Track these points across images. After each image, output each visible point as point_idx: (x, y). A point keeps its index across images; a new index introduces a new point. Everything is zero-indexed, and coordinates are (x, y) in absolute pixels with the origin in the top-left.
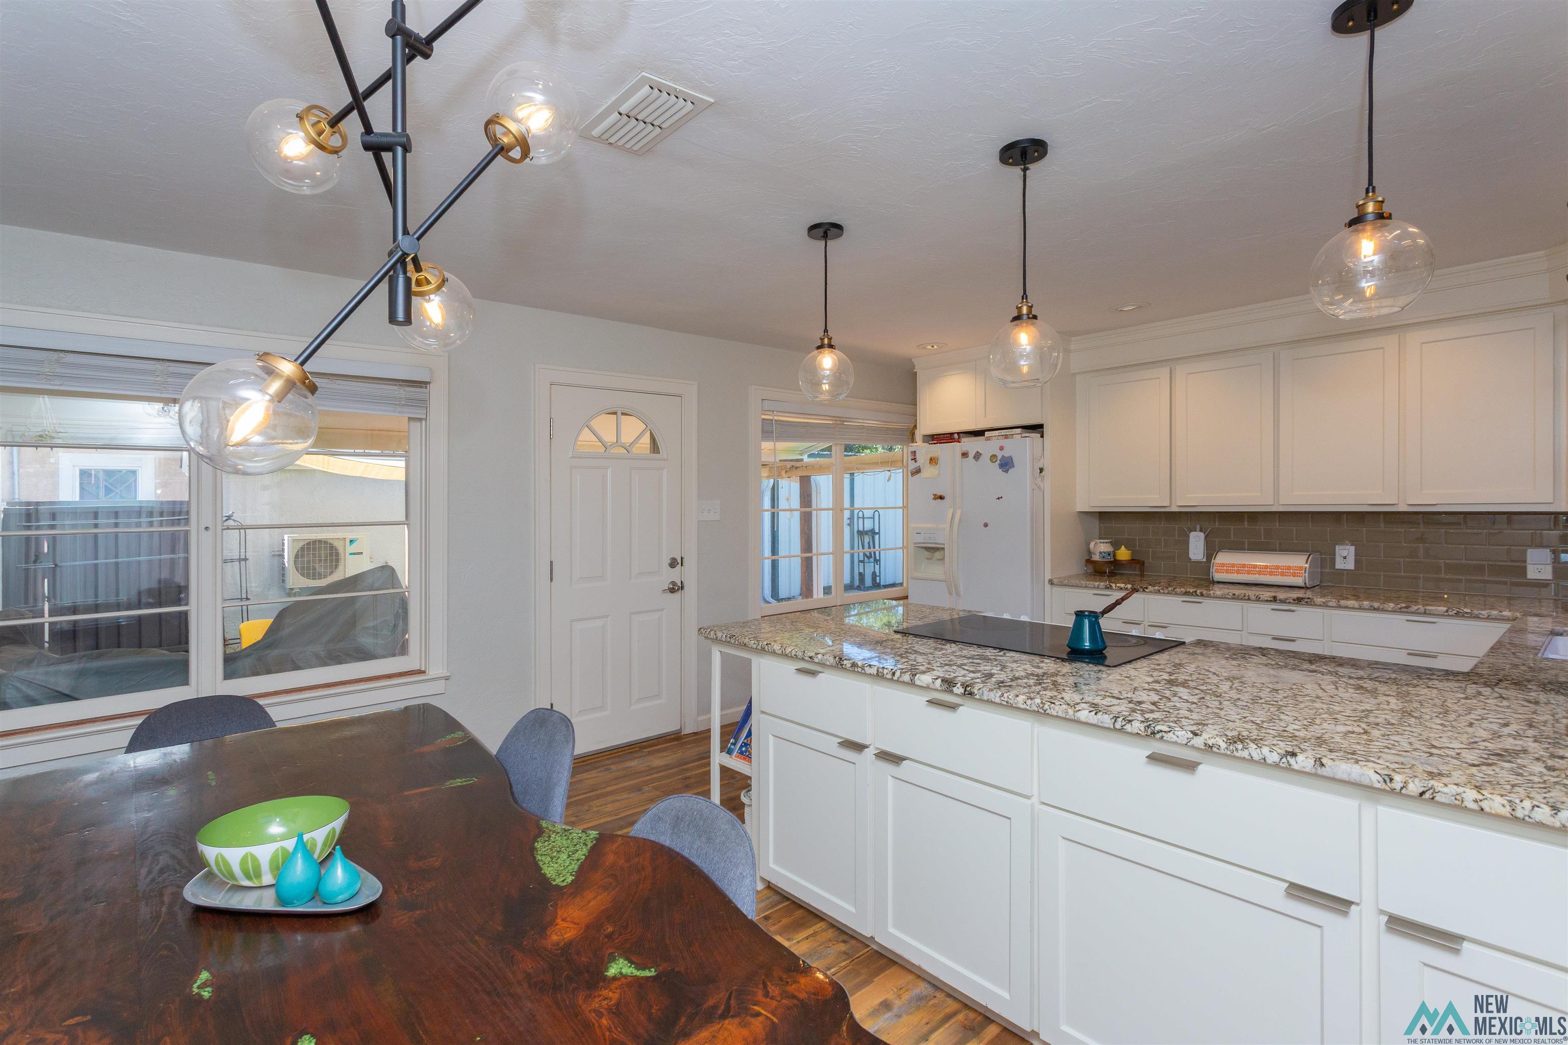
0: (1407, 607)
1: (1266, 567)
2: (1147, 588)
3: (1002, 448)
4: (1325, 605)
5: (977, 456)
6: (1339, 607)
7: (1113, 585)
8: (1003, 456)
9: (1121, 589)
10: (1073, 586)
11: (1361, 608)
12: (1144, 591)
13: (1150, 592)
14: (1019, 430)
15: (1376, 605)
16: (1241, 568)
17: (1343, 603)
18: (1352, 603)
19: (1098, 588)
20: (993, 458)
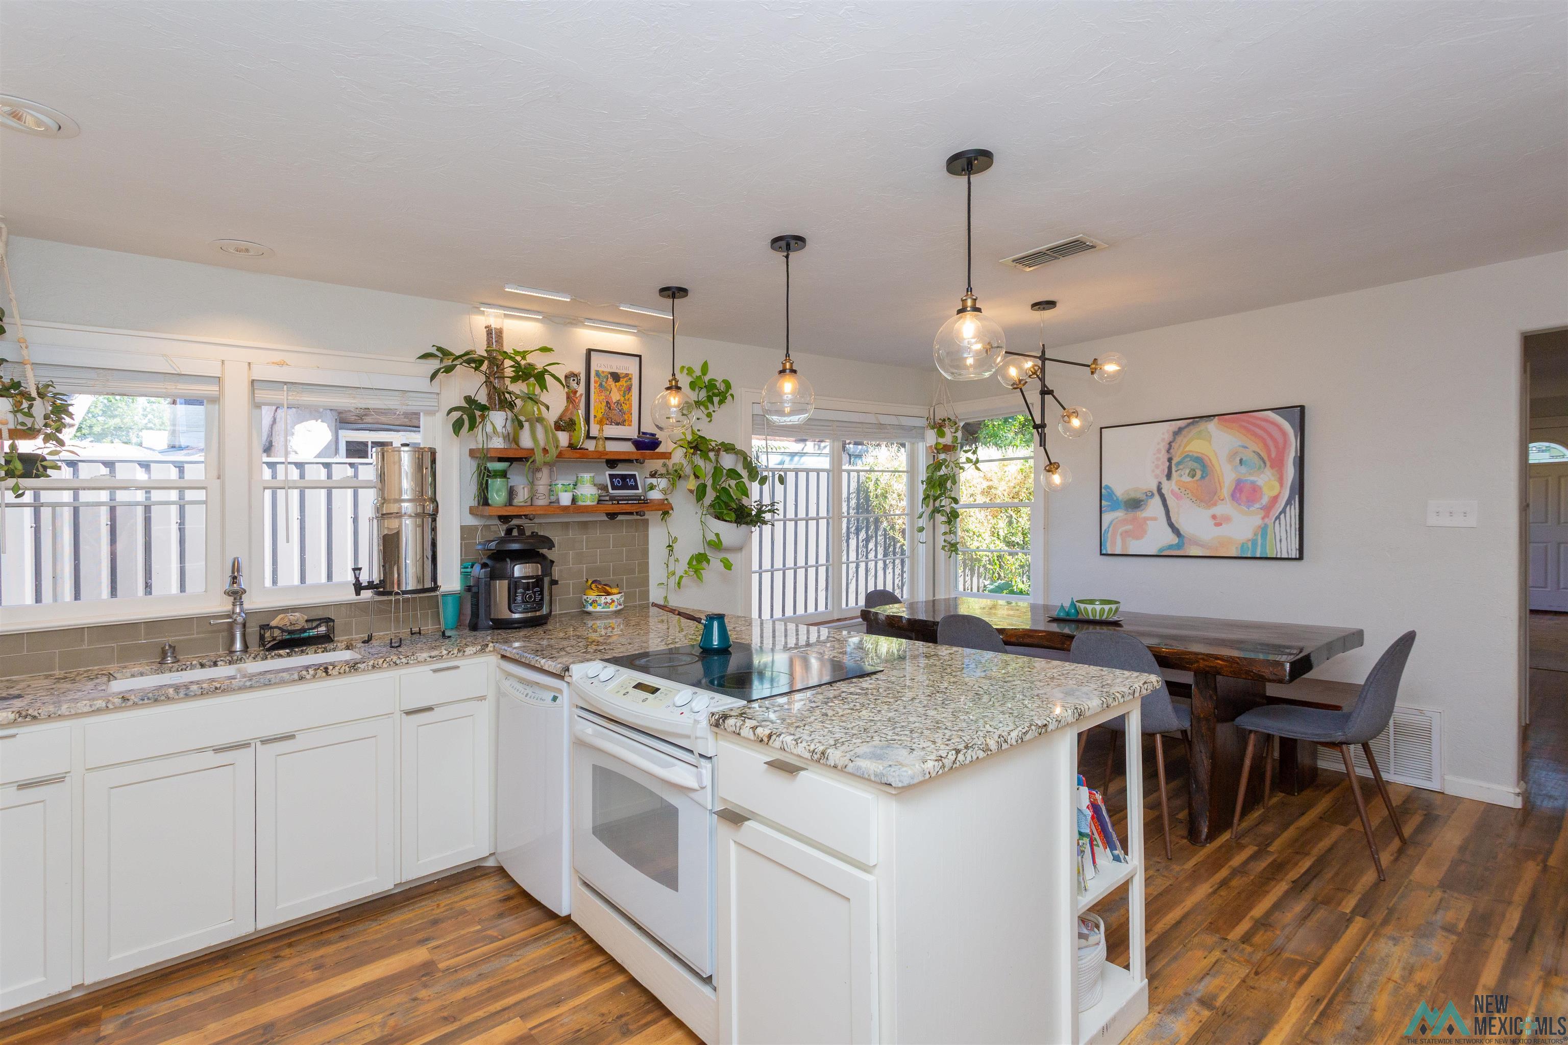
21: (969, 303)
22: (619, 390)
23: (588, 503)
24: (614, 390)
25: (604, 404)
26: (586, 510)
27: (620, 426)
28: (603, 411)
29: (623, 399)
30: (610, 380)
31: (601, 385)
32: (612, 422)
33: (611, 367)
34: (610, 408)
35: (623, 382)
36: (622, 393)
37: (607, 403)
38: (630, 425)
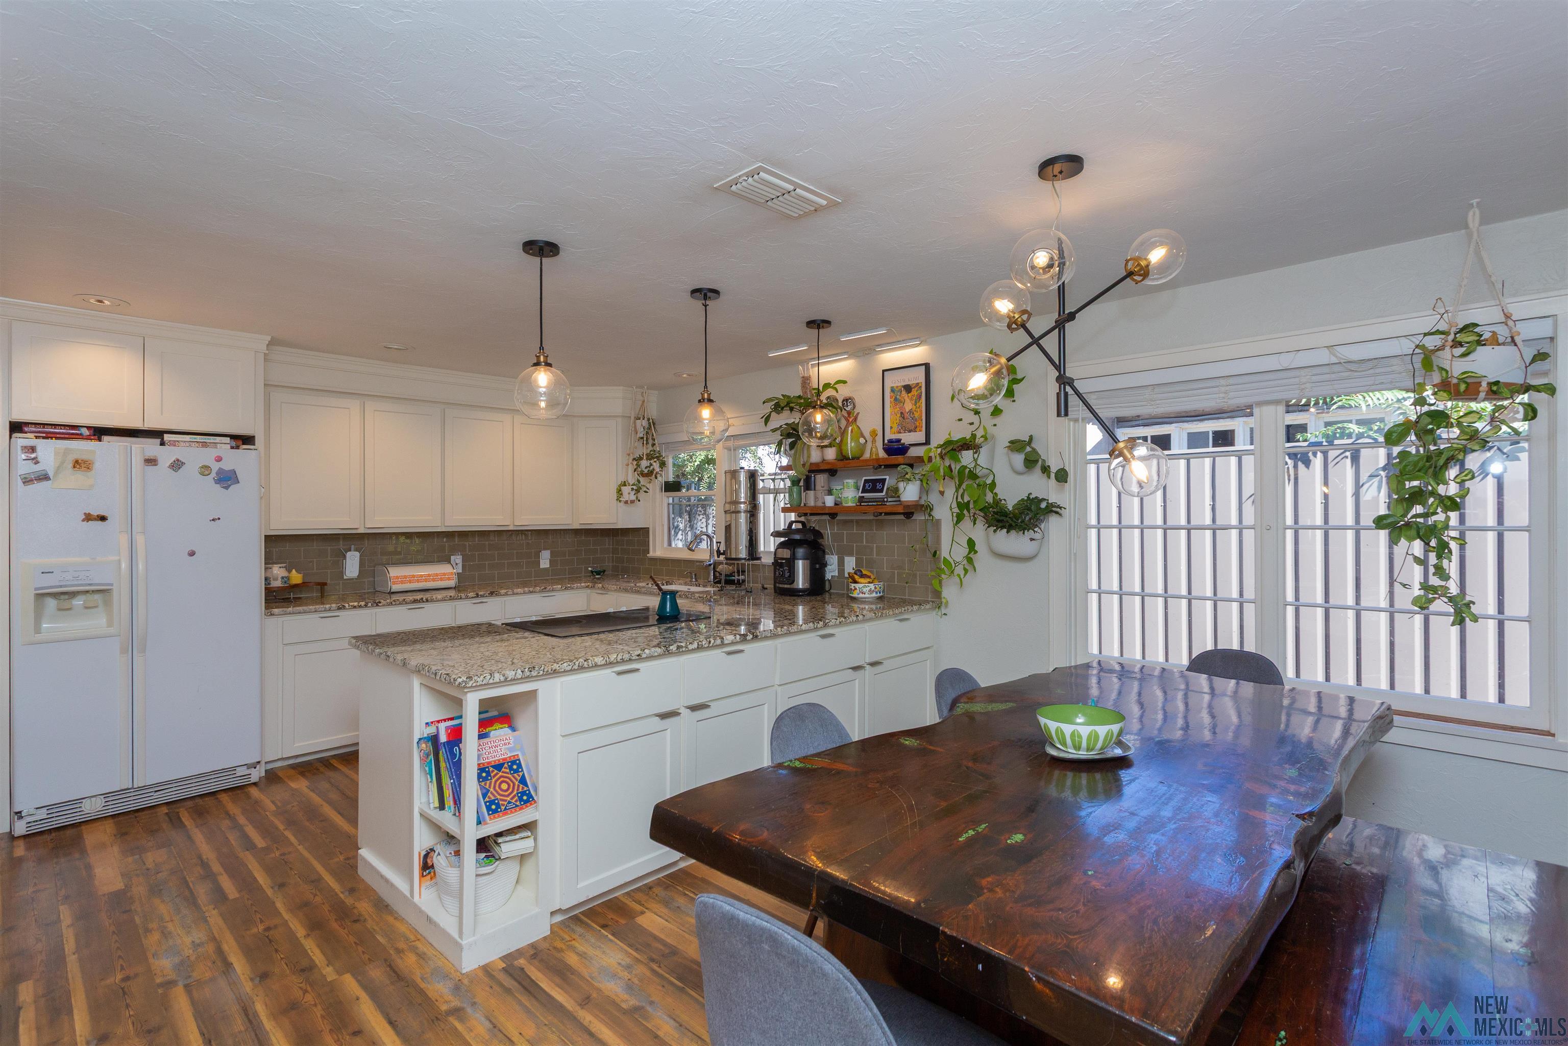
0: (545, 588)
1: (429, 575)
2: (380, 603)
3: (219, 459)
4: (506, 594)
5: (177, 465)
6: (514, 594)
7: (347, 605)
8: (220, 469)
9: (355, 607)
10: (300, 613)
11: (524, 593)
12: (377, 605)
13: (384, 605)
14: (228, 440)
15: (531, 589)
16: (412, 579)
17: (515, 591)
18: (519, 590)
19: (330, 610)
20: (205, 470)
21: (542, 359)
22: (911, 399)
23: (850, 504)
24: (908, 400)
25: (899, 415)
26: (849, 510)
27: (912, 433)
28: (898, 421)
29: (914, 407)
30: (904, 392)
31: (896, 399)
32: (905, 430)
33: (904, 380)
34: (904, 418)
35: (914, 392)
36: (913, 402)
37: (902, 413)
38: (920, 431)
